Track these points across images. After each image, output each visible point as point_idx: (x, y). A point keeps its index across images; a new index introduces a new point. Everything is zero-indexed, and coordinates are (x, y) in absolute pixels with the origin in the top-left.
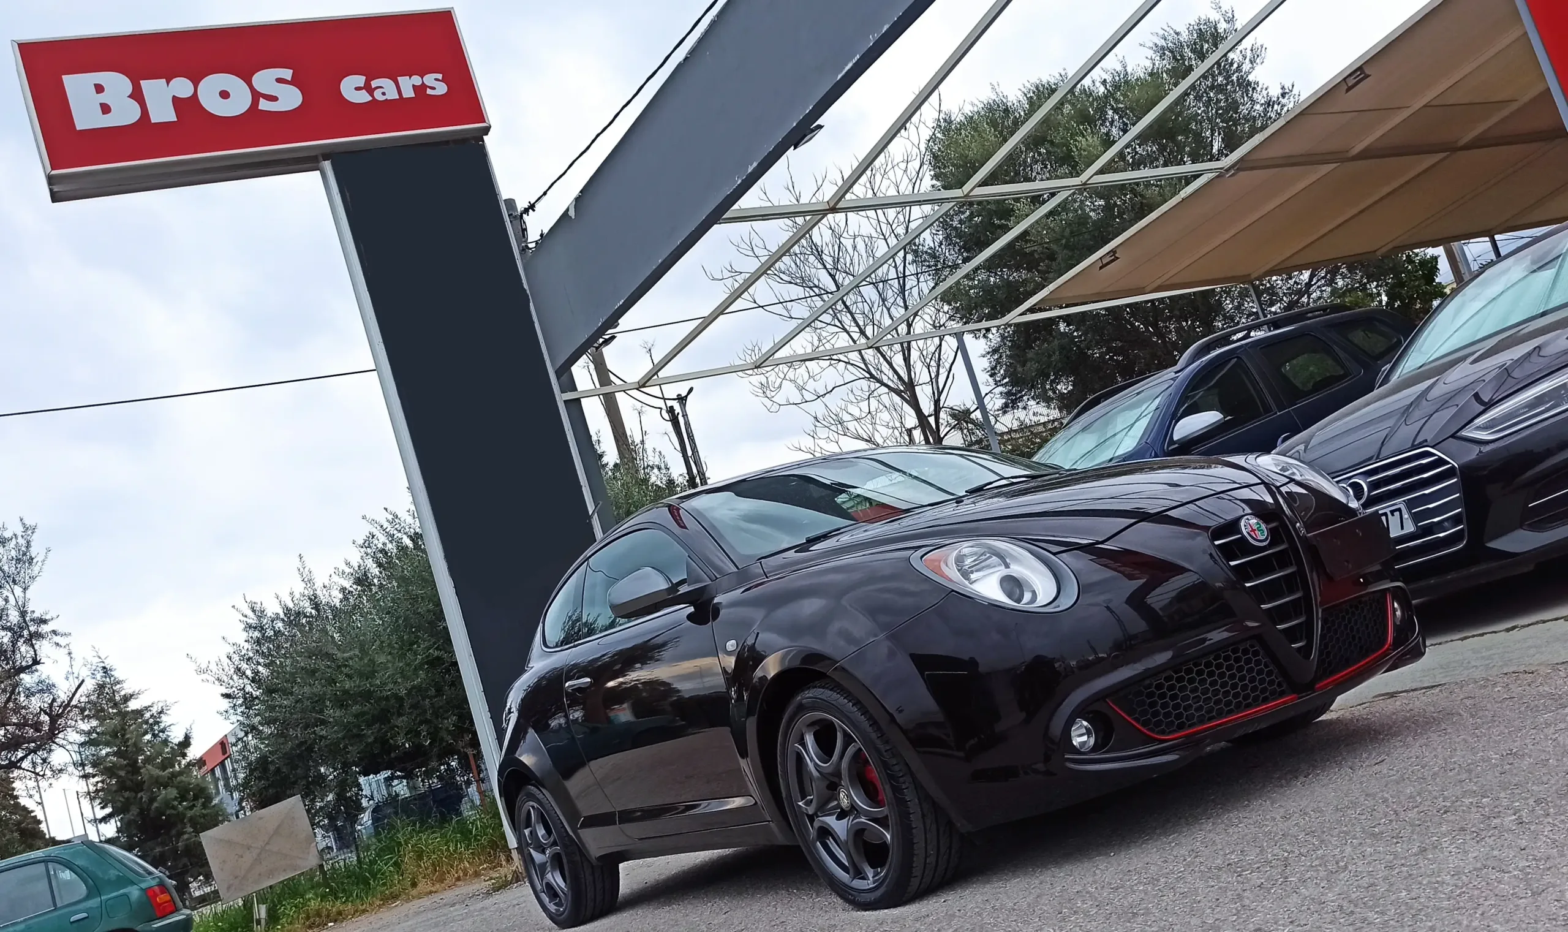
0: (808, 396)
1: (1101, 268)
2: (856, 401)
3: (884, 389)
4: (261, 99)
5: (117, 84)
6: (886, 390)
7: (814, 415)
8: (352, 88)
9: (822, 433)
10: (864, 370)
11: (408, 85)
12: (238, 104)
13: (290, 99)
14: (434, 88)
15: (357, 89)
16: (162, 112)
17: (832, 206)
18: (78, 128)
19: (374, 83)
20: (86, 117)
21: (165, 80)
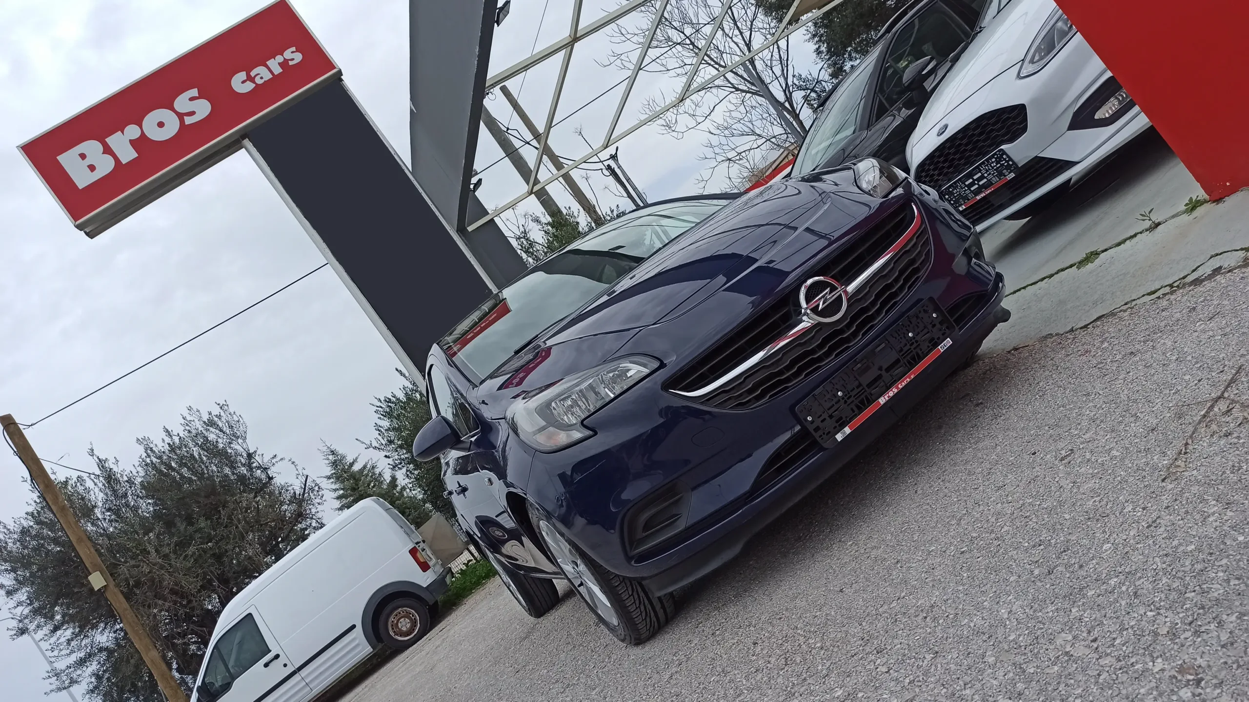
0: (700, 119)
4: (185, 118)
5: (91, 147)
6: (752, 95)
7: (708, 130)
8: (240, 84)
9: (715, 140)
10: (731, 87)
11: (275, 64)
12: (172, 128)
13: (203, 109)
14: (293, 59)
15: (243, 82)
16: (127, 154)
17: (573, 37)
18: (80, 188)
19: (253, 74)
20: (82, 179)
21: (120, 132)
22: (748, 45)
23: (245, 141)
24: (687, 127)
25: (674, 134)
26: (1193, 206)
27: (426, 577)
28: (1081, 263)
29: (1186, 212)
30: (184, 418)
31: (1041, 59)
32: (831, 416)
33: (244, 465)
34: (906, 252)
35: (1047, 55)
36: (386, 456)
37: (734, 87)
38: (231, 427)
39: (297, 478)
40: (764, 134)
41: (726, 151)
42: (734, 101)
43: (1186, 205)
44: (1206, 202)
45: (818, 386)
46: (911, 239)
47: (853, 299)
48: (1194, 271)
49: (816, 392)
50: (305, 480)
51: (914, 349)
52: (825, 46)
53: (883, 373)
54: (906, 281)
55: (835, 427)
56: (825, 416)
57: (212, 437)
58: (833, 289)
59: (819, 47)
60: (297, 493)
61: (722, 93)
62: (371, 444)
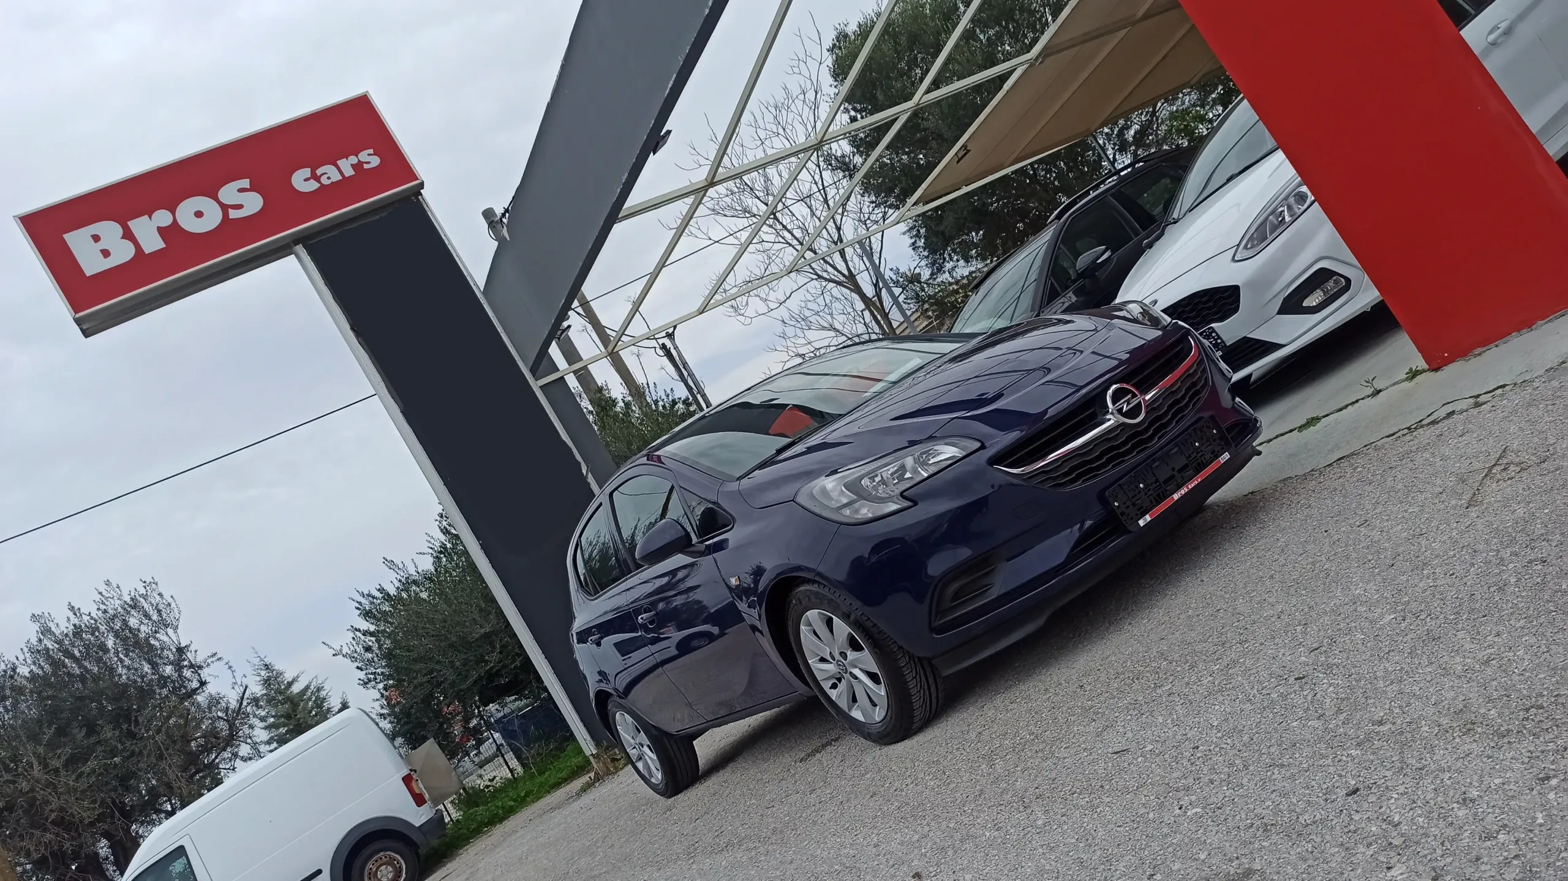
0: (773, 305)
1: (958, 162)
2: (812, 299)
3: (831, 285)
4: (230, 210)
5: (109, 230)
6: (835, 285)
7: (781, 319)
8: (301, 181)
9: (790, 331)
10: (812, 273)
11: (347, 165)
12: (212, 219)
13: (253, 203)
14: (369, 163)
15: (306, 180)
16: (152, 243)
17: (709, 181)
18: (88, 275)
19: (319, 172)
20: (91, 263)
21: (147, 216)
22: (839, 229)
23: (297, 246)
24: (757, 312)
25: (740, 318)
26: (1413, 374)
27: (421, 813)
28: (1301, 428)
29: (1407, 379)
30: (100, 593)
31: (1257, 245)
32: (1134, 505)
33: (171, 663)
34: (1189, 375)
35: (1261, 243)
36: (358, 668)
37: (817, 274)
38: (159, 611)
39: (233, 688)
40: (845, 330)
41: (797, 346)
42: (812, 291)
43: (1407, 374)
44: (1424, 371)
45: (1126, 475)
46: (1192, 366)
47: (1152, 406)
48: (1429, 416)
49: (1121, 482)
50: (243, 691)
51: (1201, 456)
52: (923, 241)
53: (1176, 473)
54: (1191, 398)
55: (1137, 514)
56: (1129, 503)
57: (133, 622)
58: (1134, 396)
59: (916, 241)
60: (232, 707)
61: (801, 279)
62: (341, 650)
